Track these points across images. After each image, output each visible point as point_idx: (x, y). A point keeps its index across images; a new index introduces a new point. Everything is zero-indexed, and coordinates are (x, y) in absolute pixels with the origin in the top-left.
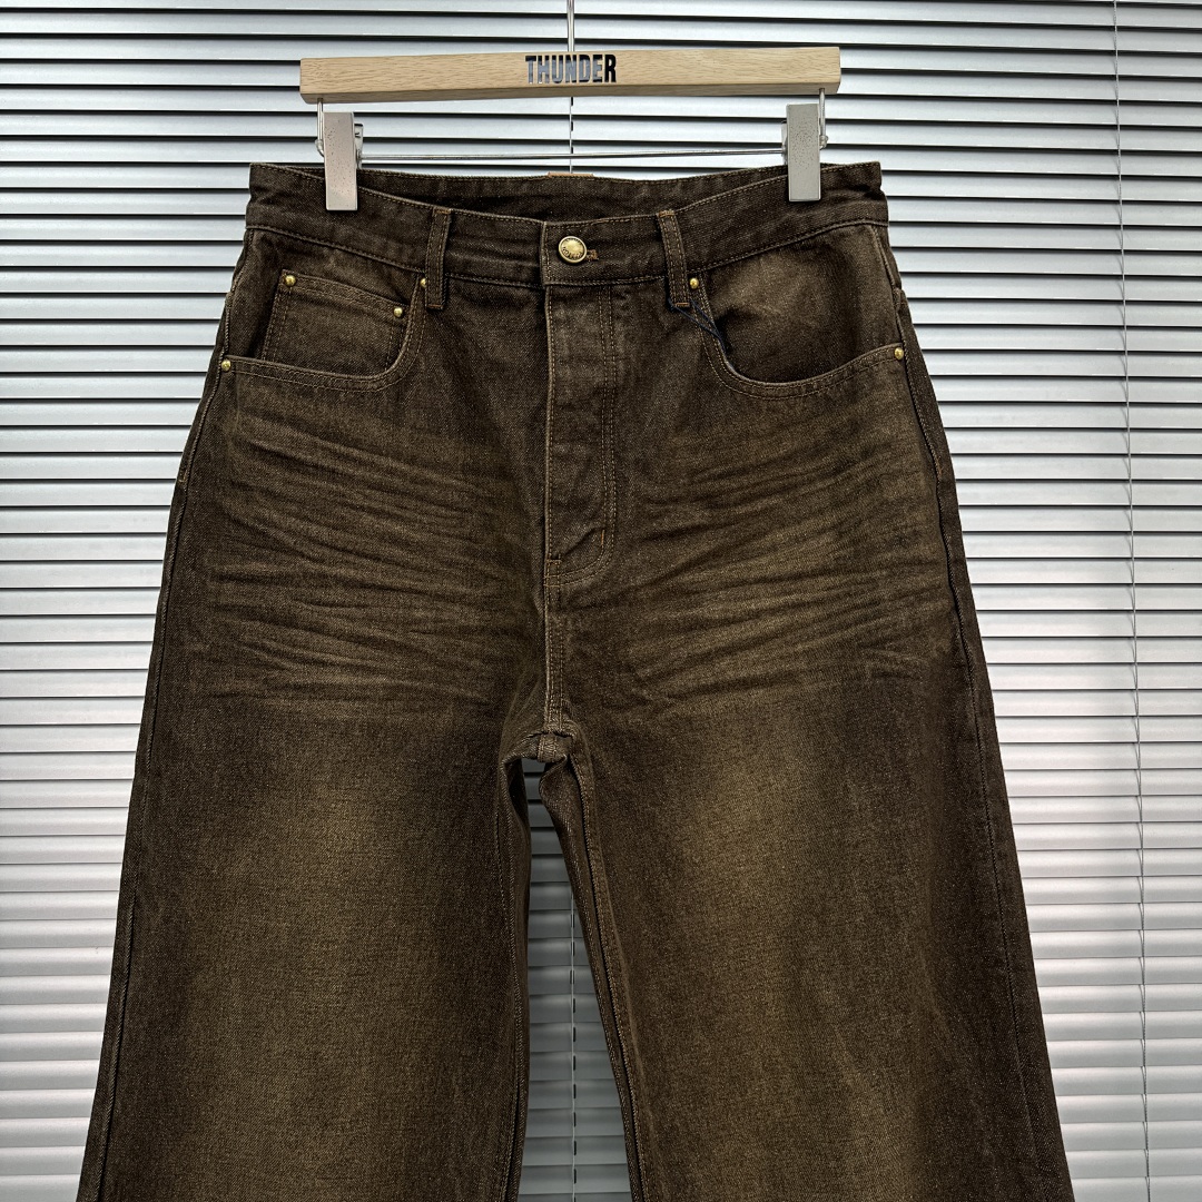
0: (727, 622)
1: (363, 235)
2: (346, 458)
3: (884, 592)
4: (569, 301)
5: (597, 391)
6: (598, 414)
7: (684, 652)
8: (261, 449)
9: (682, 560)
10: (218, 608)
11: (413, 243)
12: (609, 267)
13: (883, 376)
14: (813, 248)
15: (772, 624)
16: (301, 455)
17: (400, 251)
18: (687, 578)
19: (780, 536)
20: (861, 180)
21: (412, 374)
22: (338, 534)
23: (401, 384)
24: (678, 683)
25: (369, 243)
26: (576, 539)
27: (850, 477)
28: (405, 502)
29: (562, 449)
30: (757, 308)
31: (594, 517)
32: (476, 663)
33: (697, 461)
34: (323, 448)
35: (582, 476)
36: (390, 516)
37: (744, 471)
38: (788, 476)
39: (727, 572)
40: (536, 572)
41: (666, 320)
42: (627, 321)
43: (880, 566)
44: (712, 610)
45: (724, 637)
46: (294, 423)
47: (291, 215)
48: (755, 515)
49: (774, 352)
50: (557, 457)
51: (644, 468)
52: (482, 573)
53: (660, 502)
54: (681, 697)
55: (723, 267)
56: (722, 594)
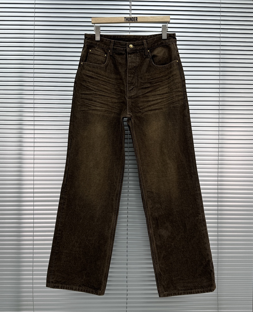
0: (153, 101)
1: (101, 44)
2: (99, 77)
3: (174, 96)
4: (131, 54)
5: (135, 67)
6: (135, 70)
7: (147, 105)
8: (88, 75)
9: (146, 92)
10: (81, 98)
11: (108, 45)
12: (136, 49)
13: (175, 65)
14: (166, 46)
15: (159, 101)
16: (93, 76)
17: (106, 46)
18: (147, 94)
19: (160, 88)
20: (173, 36)
21: (108, 65)
22: (98, 88)
23: (106, 66)
24: (146, 109)
25: (101, 45)
26: (131, 88)
27: (170, 79)
28: (107, 83)
29: (129, 75)
30: (157, 55)
31: (134, 85)
32: (117, 107)
33: (149, 77)
34: (96, 75)
35: (132, 79)
36: (105, 85)
37: (155, 79)
38: (162, 80)
39: (153, 93)
40: (126, 93)
41: (144, 57)
42: (139, 57)
43: (174, 92)
44: (151, 99)
45: (152, 103)
46: (92, 71)
47: (91, 41)
48: (157, 85)
49: (160, 61)
50: (129, 76)
51: (141, 78)
52: (118, 94)
53: (143, 83)
54: (146, 111)
55: (153, 49)
56: (152, 97)
